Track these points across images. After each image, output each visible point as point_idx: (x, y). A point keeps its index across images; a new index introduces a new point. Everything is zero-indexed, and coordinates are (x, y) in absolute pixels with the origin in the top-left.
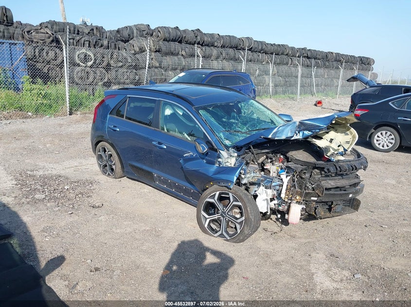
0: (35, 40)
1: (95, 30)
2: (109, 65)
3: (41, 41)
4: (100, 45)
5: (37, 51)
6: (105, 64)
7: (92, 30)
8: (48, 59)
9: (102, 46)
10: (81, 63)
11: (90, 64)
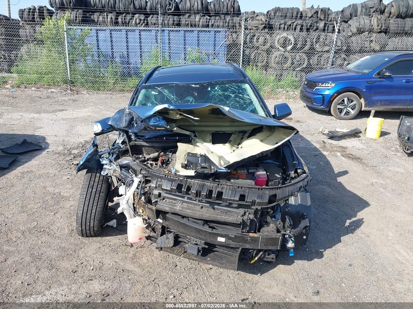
0: (249, 28)
1: (319, 13)
2: (312, 48)
3: (255, 28)
4: (315, 28)
5: (248, 37)
6: (307, 48)
7: (317, 12)
8: (257, 45)
9: (317, 29)
10: (280, 48)
11: (289, 48)
